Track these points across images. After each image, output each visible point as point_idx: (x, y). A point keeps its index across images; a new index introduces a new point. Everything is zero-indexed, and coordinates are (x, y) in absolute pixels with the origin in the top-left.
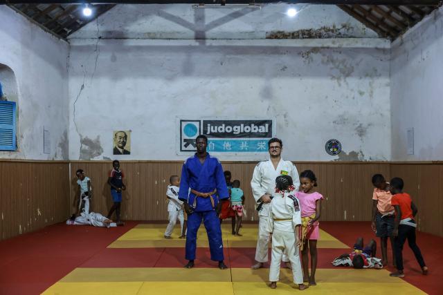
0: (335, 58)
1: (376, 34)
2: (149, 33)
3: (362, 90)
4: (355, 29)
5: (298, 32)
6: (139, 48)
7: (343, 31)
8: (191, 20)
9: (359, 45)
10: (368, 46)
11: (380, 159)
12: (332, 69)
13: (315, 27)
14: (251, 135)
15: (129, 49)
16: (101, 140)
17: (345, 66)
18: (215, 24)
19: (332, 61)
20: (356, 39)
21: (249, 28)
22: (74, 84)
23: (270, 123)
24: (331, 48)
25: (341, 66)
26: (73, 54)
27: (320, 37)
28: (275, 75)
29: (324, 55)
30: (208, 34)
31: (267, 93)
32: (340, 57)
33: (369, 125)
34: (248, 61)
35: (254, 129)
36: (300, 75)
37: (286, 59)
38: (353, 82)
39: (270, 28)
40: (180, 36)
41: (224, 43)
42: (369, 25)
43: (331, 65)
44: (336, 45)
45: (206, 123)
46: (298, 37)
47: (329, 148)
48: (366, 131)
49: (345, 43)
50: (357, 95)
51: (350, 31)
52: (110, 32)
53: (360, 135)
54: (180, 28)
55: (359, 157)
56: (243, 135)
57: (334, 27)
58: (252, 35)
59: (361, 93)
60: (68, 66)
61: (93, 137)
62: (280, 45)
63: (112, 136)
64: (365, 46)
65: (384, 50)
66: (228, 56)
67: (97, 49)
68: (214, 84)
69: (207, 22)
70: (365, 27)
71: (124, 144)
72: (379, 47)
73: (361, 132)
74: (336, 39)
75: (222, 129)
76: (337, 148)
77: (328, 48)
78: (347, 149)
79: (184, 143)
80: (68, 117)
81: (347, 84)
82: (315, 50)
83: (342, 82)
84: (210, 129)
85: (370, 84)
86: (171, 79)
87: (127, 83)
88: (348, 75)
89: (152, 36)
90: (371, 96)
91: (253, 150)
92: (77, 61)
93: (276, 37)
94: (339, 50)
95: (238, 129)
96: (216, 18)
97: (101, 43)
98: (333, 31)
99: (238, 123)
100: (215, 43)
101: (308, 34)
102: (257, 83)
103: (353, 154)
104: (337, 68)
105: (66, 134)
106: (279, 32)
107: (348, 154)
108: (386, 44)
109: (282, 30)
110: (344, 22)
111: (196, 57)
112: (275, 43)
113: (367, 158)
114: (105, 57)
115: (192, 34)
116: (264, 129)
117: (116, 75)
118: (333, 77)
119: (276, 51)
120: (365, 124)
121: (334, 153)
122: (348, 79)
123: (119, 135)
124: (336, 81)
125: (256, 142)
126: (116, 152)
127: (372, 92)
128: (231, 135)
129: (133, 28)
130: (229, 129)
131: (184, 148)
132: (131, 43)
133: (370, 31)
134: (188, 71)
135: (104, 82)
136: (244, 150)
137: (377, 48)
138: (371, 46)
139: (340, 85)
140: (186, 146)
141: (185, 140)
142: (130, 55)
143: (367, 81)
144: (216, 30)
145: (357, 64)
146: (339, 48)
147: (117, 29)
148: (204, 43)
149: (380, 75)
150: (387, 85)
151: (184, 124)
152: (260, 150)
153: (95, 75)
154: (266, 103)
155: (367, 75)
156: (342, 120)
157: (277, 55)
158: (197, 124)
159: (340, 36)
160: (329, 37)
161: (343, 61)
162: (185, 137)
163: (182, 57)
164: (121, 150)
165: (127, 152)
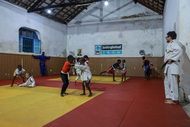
0: (143, 23)
1: (158, 14)
2: (87, 21)
3: (152, 33)
4: (151, 13)
5: (131, 16)
6: (84, 25)
7: (146, 14)
8: (99, 15)
9: (151, 18)
10: (155, 18)
11: (158, 56)
12: (142, 27)
13: (137, 13)
14: (116, 49)
15: (81, 26)
16: (75, 51)
17: (146, 25)
18: (106, 16)
19: (142, 24)
20: (150, 16)
21: (116, 16)
22: (68, 36)
23: (121, 45)
24: (142, 20)
25: (145, 26)
26: (68, 28)
27: (138, 17)
28: (124, 30)
29: (139, 22)
30: (104, 19)
31: (121, 36)
32: (145, 23)
33: (155, 45)
34: (115, 26)
35: (116, 47)
36: (131, 30)
37: (127, 25)
38: (149, 31)
39: (122, 15)
40: (95, 21)
41: (108, 21)
43: (142, 26)
44: (143, 19)
45: (102, 46)
46: (131, 17)
47: (141, 53)
48: (153, 47)
49: (146, 18)
50: (150, 35)
51: (149, 14)
52: (78, 21)
53: (151, 48)
54: (96, 18)
55: (151, 56)
56: (113, 49)
57: (143, 13)
58: (117, 18)
59: (152, 34)
60: (67, 32)
61: (73, 51)
62: (125, 20)
63: (77, 51)
64: (153, 18)
65: (160, 19)
66: (109, 25)
67: (74, 26)
68: (105, 34)
69: (103, 16)
70: (154, 12)
71: (80, 53)
72: (158, 18)
73: (152, 47)
74: (143, 17)
75: (107, 47)
76: (143, 53)
77: (141, 20)
78: (147, 53)
79: (96, 52)
80: (67, 46)
81: (147, 31)
82: (136, 21)
83: (145, 31)
84: (104, 48)
85: (155, 31)
86: (93, 33)
87: (81, 35)
88: (147, 28)
89: (88, 21)
90: (155, 35)
91: (117, 54)
92: (69, 30)
93: (124, 18)
94: (145, 20)
95: (111, 48)
96: (106, 14)
97: (75, 25)
98: (143, 14)
99: (112, 46)
100: (105, 22)
101: (135, 16)
102: (118, 33)
103: (149, 55)
104: (144, 26)
105: (65, 50)
106: (125, 17)
107: (147, 55)
108: (161, 17)
109: (126, 16)
110: (147, 11)
111: (100, 26)
112: (123, 20)
113: (154, 56)
114: (76, 28)
115: (99, 19)
116: (120, 47)
117: (78, 33)
118: (142, 29)
119: (123, 22)
120: (153, 45)
121: (142, 54)
122: (147, 30)
123: (79, 50)
124: (143, 31)
125: (117, 51)
126: (78, 55)
127: (156, 34)
128: (110, 49)
129: (83, 20)
130: (109, 48)
131: (96, 54)
132: (82, 24)
133: (156, 13)
134: (97, 30)
135: (75, 36)
136: (113, 54)
137: (158, 19)
138: (156, 18)
139: (144, 32)
140: (96, 53)
141: (96, 51)
142: (82, 28)
144: (106, 18)
145: (151, 25)
146: (144, 20)
148: (102, 22)
149: (159, 28)
150: (161, 31)
151: (96, 46)
152: (118, 54)
153: (73, 34)
154: (120, 39)
155: (154, 28)
156: (145, 44)
157: (124, 24)
158: (100, 46)
159: (145, 16)
160: (142, 16)
161: (146, 24)
162: (96, 50)
163: (96, 26)
164: (79, 54)
165: (81, 55)
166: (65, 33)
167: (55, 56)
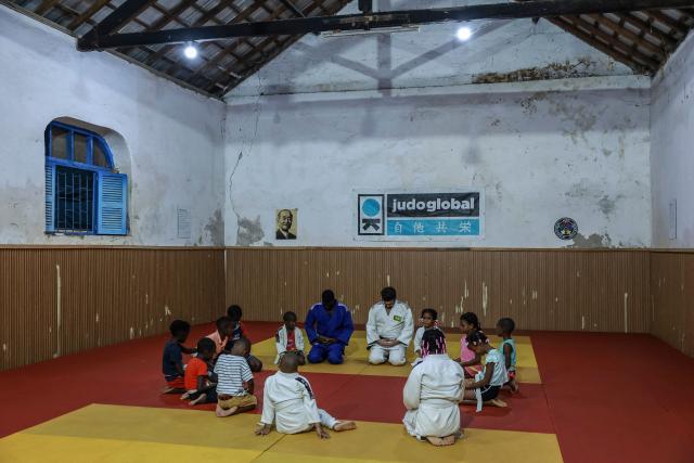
0: (568, 105)
1: (629, 69)
2: (321, 85)
3: (608, 148)
4: (598, 64)
5: (516, 73)
6: (308, 104)
7: (580, 68)
8: (373, 65)
9: (604, 86)
10: (616, 87)
11: (635, 244)
12: (563, 120)
13: (540, 63)
14: (450, 212)
15: (295, 107)
16: (261, 221)
17: (583, 116)
18: (404, 69)
19: (564, 110)
20: (598, 78)
21: (450, 71)
22: (231, 152)
23: (476, 196)
24: (564, 92)
25: (577, 116)
26: (229, 116)
27: (547, 78)
28: (483, 132)
29: (552, 102)
30: (395, 82)
31: (473, 157)
32: (576, 104)
33: (619, 197)
34: (447, 115)
35: (454, 205)
36: (517, 131)
37: (499, 110)
38: (595, 137)
39: (478, 69)
40: (356, 86)
41: (415, 92)
42: (619, 57)
43: (562, 116)
44: (570, 88)
45: (391, 197)
46: (516, 79)
47: (560, 230)
48: (613, 205)
49: (582, 84)
50: (601, 155)
51: (591, 66)
52: (274, 87)
53: (606, 212)
54: (360, 77)
55: (604, 242)
56: (440, 212)
57: (568, 63)
58: (453, 80)
59: (607, 153)
60: (223, 130)
61: (252, 219)
62: (489, 91)
63: (275, 217)
64: (611, 87)
65: (641, 92)
66: (420, 110)
67: (257, 108)
68: (401, 147)
69: (394, 66)
70: (612, 60)
71: (289, 225)
72: (633, 87)
73: (607, 207)
74: (569, 80)
75: (413, 205)
76: (572, 230)
77: (558, 92)
78: (585, 231)
79: (362, 225)
80: (224, 193)
81: (586, 141)
82: (539, 95)
83: (579, 139)
84: (397, 206)
85: (620, 140)
86: (346, 141)
87: (294, 148)
88: (587, 128)
89: (324, 88)
90: (621, 156)
91: (455, 233)
92: (235, 123)
93: (486, 81)
94: (575, 95)
95: (432, 206)
96: (403, 62)
97: (262, 101)
98: (565, 69)
99: (433, 197)
100: (403, 93)
101: (531, 75)
102: (459, 144)
103: (596, 238)
104: (572, 118)
105: (219, 214)
106: (490, 74)
107: (587, 237)
108: (644, 82)
109: (493, 71)
110: (582, 56)
111: (378, 112)
112: (483, 89)
113: (615, 244)
114: (267, 118)
115: (375, 82)
116: (468, 205)
117: (279, 139)
118: (566, 132)
119: (484, 99)
120: (612, 197)
121: (567, 237)
122: (586, 134)
123: (283, 214)
124: (569, 137)
125: (458, 222)
126: (279, 236)
127: (622, 151)
128: (424, 213)
129: (301, 80)
130: (421, 205)
131: (362, 231)
132: (298, 98)
133: (620, 66)
134: (368, 130)
135: (266, 149)
136: (441, 234)
137: (630, 90)
138: (621, 87)
139: (575, 143)
140: (365, 228)
141: (364, 221)
142: (297, 115)
143: (615, 136)
144: (405, 76)
145: (601, 113)
146: (574, 91)
147: (283, 82)
148: (389, 94)
149: (634, 127)
150: (646, 140)
151: (363, 200)
152: (463, 233)
153: (253, 140)
154: (471, 170)
155: (615, 127)
156: (579, 191)
157: (486, 106)
158: (379, 200)
159: (575, 74)
160: (560, 77)
161: (582, 108)
162: (364, 216)
163: (362, 112)
164: (285, 234)
165: (292, 237)
166: (217, 137)
167: (180, 243)
